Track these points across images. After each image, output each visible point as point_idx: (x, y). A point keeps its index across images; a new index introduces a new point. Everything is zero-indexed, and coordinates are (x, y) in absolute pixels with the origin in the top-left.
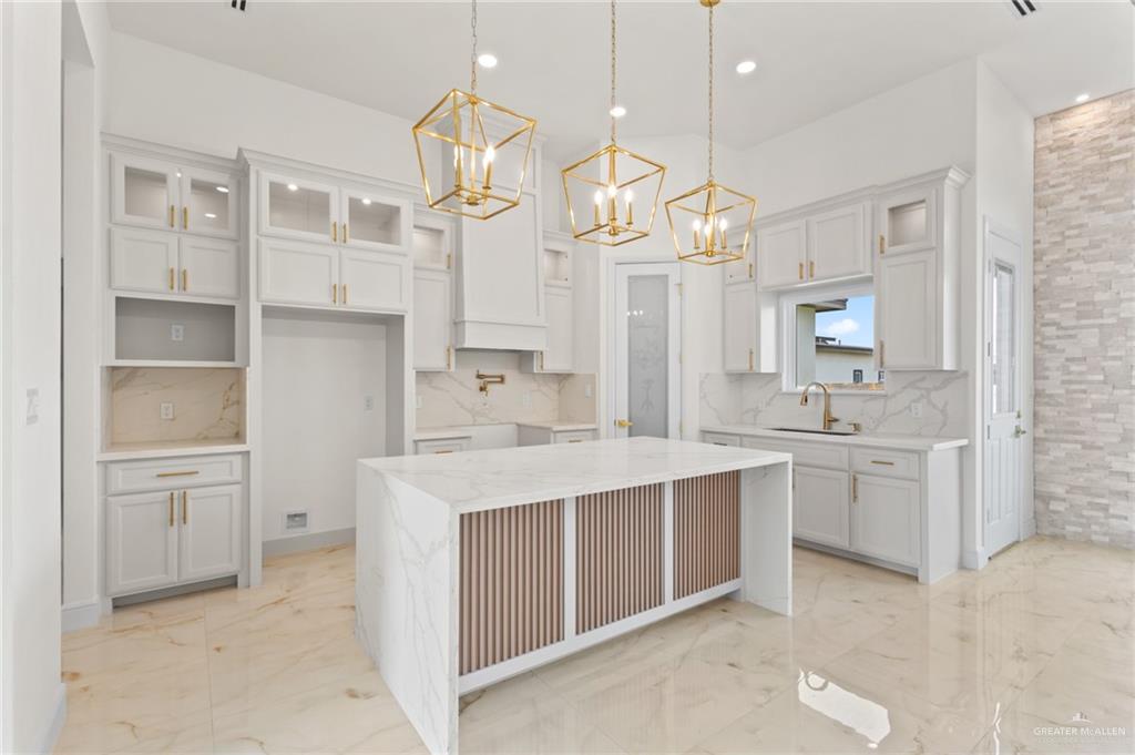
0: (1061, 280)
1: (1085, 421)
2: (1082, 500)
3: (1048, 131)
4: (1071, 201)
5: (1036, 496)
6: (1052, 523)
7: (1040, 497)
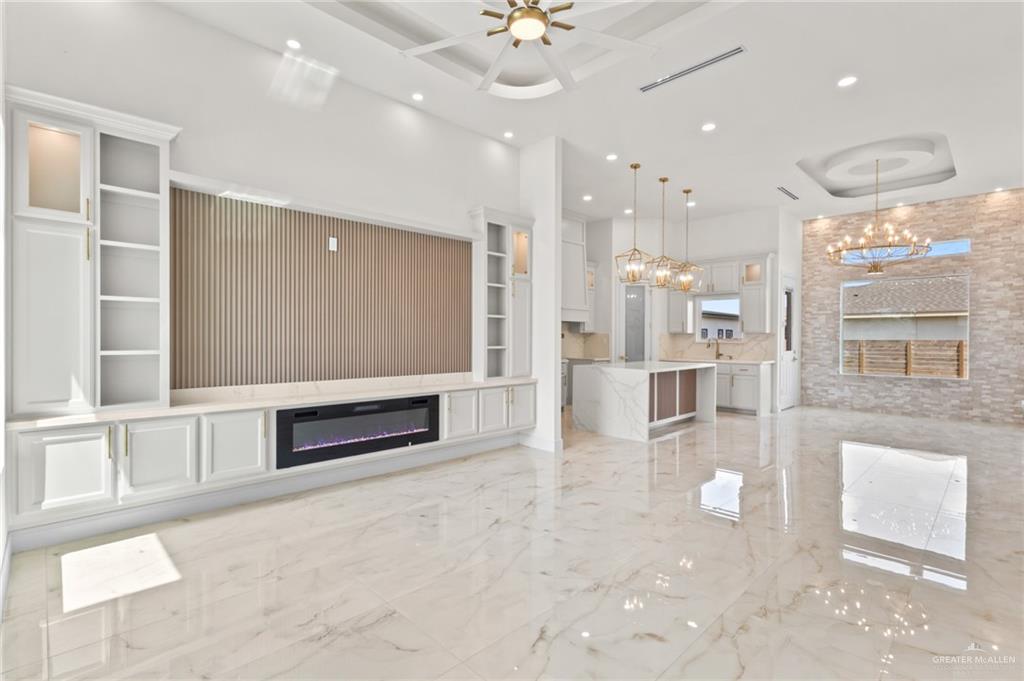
0: (812, 293)
1: (820, 355)
2: (818, 388)
3: (808, 227)
4: (816, 259)
5: (802, 388)
6: (808, 399)
7: (803, 388)
